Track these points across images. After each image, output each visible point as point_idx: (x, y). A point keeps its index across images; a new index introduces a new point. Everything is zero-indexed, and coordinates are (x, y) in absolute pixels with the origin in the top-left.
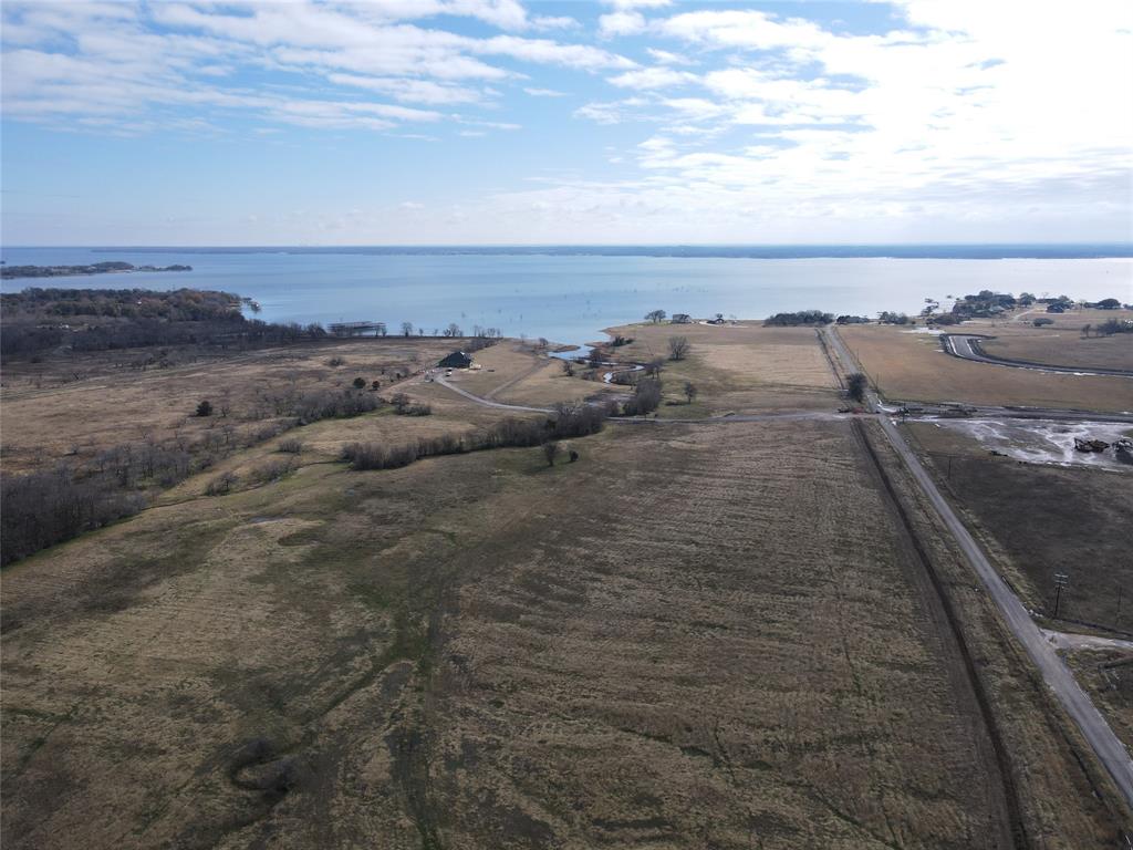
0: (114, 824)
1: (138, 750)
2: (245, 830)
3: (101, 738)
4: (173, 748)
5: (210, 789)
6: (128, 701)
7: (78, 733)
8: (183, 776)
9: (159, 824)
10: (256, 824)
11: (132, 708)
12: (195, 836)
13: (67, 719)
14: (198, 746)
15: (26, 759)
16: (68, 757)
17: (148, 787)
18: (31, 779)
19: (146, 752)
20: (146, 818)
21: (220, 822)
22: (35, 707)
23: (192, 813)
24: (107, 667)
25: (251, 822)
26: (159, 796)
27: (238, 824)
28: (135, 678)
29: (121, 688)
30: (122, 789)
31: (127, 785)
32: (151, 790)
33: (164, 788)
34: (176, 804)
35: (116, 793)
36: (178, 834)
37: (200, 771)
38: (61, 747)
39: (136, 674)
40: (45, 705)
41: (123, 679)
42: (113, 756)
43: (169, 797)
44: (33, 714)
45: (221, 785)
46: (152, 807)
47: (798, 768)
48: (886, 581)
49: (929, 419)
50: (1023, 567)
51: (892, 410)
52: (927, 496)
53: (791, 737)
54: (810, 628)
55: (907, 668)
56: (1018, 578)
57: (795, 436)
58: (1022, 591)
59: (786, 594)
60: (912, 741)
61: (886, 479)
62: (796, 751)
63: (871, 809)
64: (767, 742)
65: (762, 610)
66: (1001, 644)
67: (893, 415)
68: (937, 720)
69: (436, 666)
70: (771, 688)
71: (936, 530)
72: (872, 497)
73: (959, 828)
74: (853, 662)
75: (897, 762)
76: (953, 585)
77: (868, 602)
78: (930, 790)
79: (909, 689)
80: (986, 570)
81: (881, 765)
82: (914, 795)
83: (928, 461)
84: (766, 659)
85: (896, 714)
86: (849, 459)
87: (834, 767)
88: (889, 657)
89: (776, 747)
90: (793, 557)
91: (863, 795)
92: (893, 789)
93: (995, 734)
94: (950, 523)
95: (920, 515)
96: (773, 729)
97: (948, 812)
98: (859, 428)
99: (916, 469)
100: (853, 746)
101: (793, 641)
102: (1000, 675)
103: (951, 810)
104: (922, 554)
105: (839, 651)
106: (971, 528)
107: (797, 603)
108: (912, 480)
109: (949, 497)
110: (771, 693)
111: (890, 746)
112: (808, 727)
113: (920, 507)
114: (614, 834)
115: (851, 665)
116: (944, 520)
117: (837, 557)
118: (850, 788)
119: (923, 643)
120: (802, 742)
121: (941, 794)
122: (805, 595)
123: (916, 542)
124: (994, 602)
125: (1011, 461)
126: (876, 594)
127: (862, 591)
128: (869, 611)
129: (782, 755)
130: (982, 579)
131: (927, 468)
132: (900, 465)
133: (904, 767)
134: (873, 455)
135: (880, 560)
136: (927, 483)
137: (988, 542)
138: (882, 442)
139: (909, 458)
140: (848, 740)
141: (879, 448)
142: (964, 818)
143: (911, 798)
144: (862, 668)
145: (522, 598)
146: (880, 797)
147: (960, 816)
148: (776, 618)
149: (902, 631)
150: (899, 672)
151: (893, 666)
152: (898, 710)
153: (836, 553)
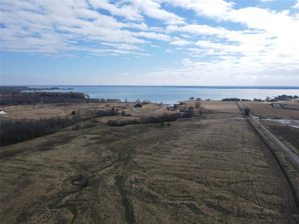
0: (41, 191)
1: (49, 177)
2: (75, 193)
3: (40, 174)
4: (58, 176)
5: (66, 185)
6: (48, 167)
7: (34, 173)
8: (60, 182)
9: (52, 191)
10: (78, 192)
11: (48, 169)
12: (61, 194)
13: (32, 170)
14: (64, 176)
15: (20, 177)
16: (30, 177)
17: (50, 184)
18: (21, 181)
19: (51, 177)
20: (49, 190)
21: (68, 191)
22: (24, 167)
23: (61, 189)
24: (43, 161)
25: (76, 192)
26: (53, 186)
27: (73, 192)
28: (50, 163)
29: (46, 165)
30: (44, 184)
31: (45, 183)
32: (51, 184)
33: (54, 184)
34: (57, 187)
35: (42, 185)
36: (57, 193)
37: (64, 181)
38: (29, 175)
39: (50, 162)
40: (27, 167)
41: (47, 163)
42: (43, 178)
43: (56, 186)
44: (23, 169)
45: (69, 184)
46: (51, 187)
47: (230, 187)
48: (256, 150)
49: (268, 119)
50: (296, 148)
51: (258, 117)
52: (268, 134)
53: (228, 180)
54: (233, 158)
55: (263, 167)
56: (295, 150)
57: (230, 122)
58: (296, 152)
59: (227, 152)
60: (264, 182)
61: (256, 130)
62: (229, 183)
63: (252, 196)
64: (221, 181)
65: (220, 155)
66: (291, 163)
67: (257, 118)
68: (272, 178)
69: (129, 163)
70: (222, 170)
71: (270, 140)
72: (252, 134)
73: (278, 201)
74: (246, 165)
75: (260, 187)
76: (276, 151)
77: (251, 154)
78: (270, 192)
79: (263, 171)
80: (285, 148)
81: (255, 187)
82: (265, 194)
83: (268, 127)
84: (221, 164)
85: (259, 176)
86: (245, 126)
87: (241, 187)
88: (257, 165)
89: (223, 182)
90: (229, 144)
91: (249, 193)
92: (258, 192)
93: (289, 182)
94: (274, 139)
95: (266, 137)
96: (222, 179)
97: (275, 198)
98: (248, 121)
99: (264, 128)
100: (246, 183)
101: (229, 161)
102: (290, 169)
103: (276, 197)
104: (267, 145)
105: (242, 163)
106: (281, 140)
107: (230, 154)
108: (263, 130)
109: (274, 134)
110: (222, 171)
111: (257, 183)
112: (233, 178)
113: (266, 136)
114: (176, 199)
115: (246, 166)
116: (273, 138)
117: (241, 145)
118: (245, 192)
119: (267, 162)
120: (231, 181)
121: (273, 194)
122: (232, 152)
123: (265, 142)
124: (288, 154)
125: (293, 128)
126: (253, 152)
127: (249, 151)
128: (251, 156)
129: (225, 184)
130: (285, 150)
131: (267, 128)
132: (260, 128)
133: (261, 188)
134: (252, 126)
135: (254, 145)
136: (268, 131)
137: (286, 143)
138: (255, 123)
139: (263, 127)
140: (245, 181)
141: (254, 124)
142: (280, 199)
143: (264, 194)
144: (249, 167)
145: (153, 151)
146: (254, 194)
147: (279, 199)
148: (224, 156)
149: (261, 160)
150: (260, 168)
151: (258, 167)
152: (260, 176)
153: (241, 144)
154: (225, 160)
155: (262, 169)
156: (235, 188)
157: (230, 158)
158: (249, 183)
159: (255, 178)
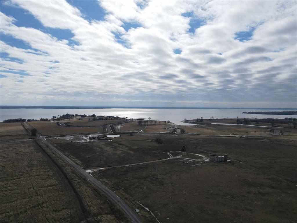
48: (45, 170)
49: (55, 138)
50: (80, 160)
51: (45, 137)
52: (55, 151)
55: (52, 186)
56: (79, 162)
58: (80, 164)
61: (44, 150)
64: (6, 216)
66: (76, 175)
71: (58, 157)
72: (40, 154)
73: (68, 214)
76: (63, 167)
78: (60, 209)
79: (53, 190)
80: (71, 162)
83: (56, 145)
84: (5, 196)
85: (49, 196)
86: (32, 148)
88: (46, 185)
89: (9, 217)
90: (14, 171)
91: (40, 218)
92: (49, 213)
93: (76, 192)
94: (62, 155)
95: (54, 155)
96: (8, 212)
98: (35, 142)
99: (52, 147)
101: (15, 190)
102: (76, 181)
103: (66, 211)
104: (55, 163)
105: (31, 188)
106: (67, 156)
107: (16, 181)
108: (51, 149)
109: (61, 151)
110: (7, 204)
113: (54, 154)
115: (35, 190)
116: (60, 155)
117: (29, 168)
119: (56, 180)
121: (63, 209)
122: (18, 179)
123: (53, 161)
124: (74, 167)
125: (76, 143)
126: (42, 173)
127: (37, 173)
128: (40, 177)
129: (11, 218)
130: (70, 164)
131: (55, 147)
132: (48, 147)
133: (52, 207)
134: (40, 146)
135: (43, 166)
136: (56, 149)
137: (71, 157)
139: (50, 145)
141: (41, 144)
143: (54, 213)
144: (38, 190)
146: (45, 216)
147: (68, 212)
149: (50, 179)
151: (48, 187)
154: (10, 190)
155: (51, 188)
156: (24, 217)
157: (16, 186)
158: (40, 206)
159: (45, 200)
